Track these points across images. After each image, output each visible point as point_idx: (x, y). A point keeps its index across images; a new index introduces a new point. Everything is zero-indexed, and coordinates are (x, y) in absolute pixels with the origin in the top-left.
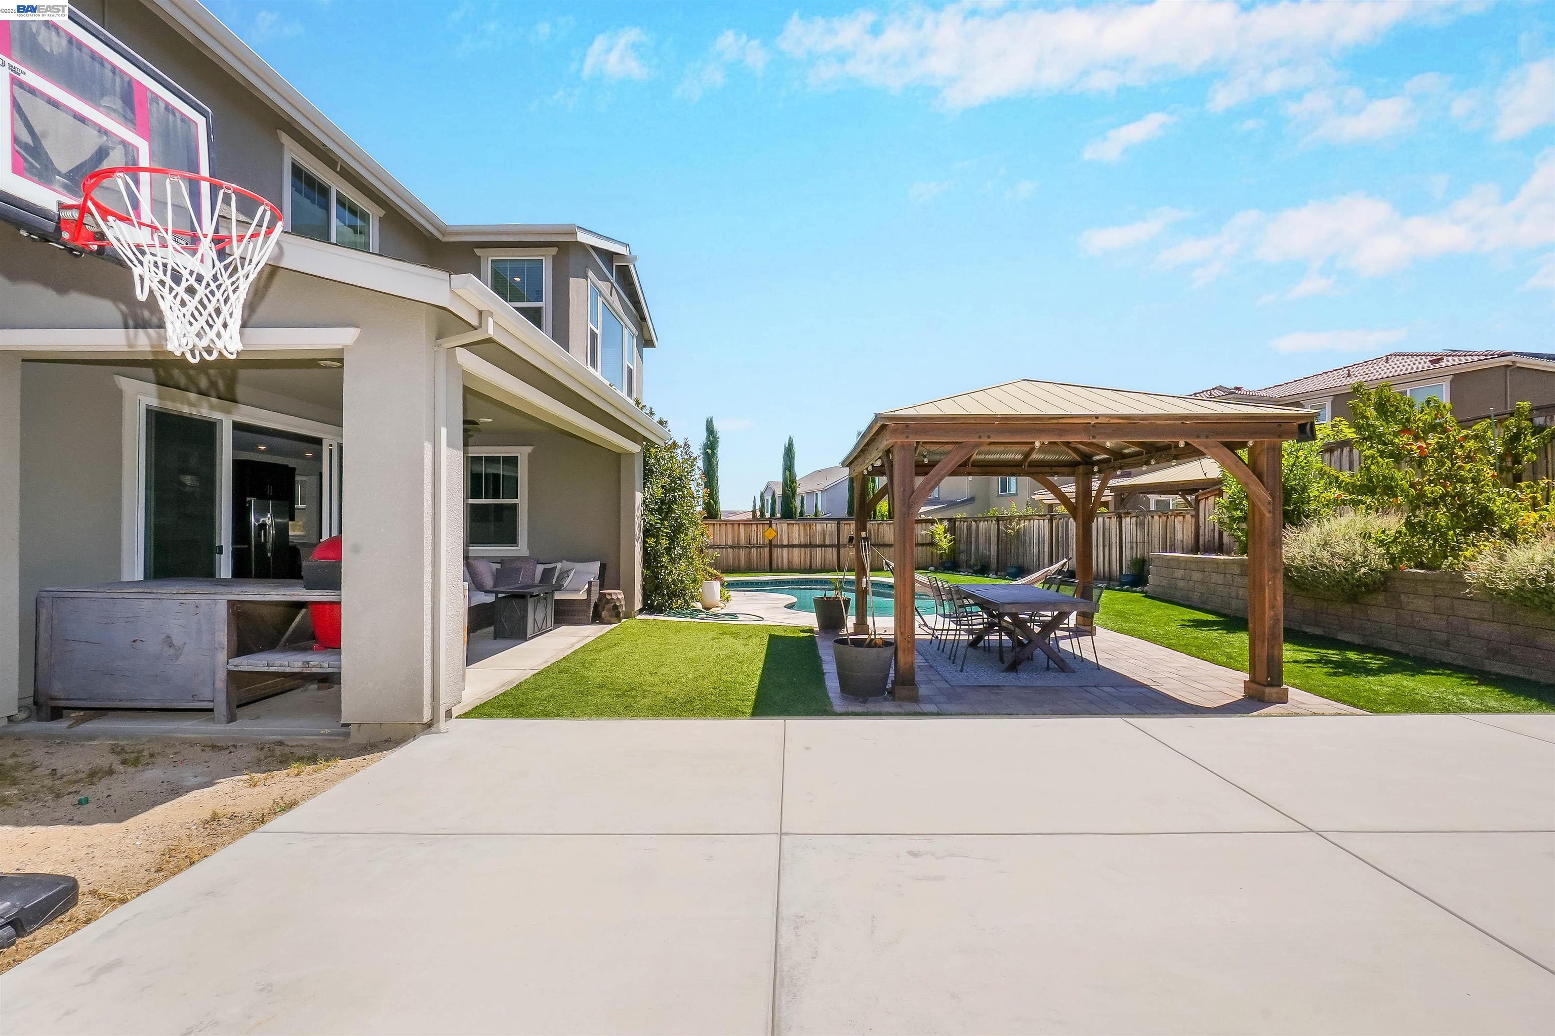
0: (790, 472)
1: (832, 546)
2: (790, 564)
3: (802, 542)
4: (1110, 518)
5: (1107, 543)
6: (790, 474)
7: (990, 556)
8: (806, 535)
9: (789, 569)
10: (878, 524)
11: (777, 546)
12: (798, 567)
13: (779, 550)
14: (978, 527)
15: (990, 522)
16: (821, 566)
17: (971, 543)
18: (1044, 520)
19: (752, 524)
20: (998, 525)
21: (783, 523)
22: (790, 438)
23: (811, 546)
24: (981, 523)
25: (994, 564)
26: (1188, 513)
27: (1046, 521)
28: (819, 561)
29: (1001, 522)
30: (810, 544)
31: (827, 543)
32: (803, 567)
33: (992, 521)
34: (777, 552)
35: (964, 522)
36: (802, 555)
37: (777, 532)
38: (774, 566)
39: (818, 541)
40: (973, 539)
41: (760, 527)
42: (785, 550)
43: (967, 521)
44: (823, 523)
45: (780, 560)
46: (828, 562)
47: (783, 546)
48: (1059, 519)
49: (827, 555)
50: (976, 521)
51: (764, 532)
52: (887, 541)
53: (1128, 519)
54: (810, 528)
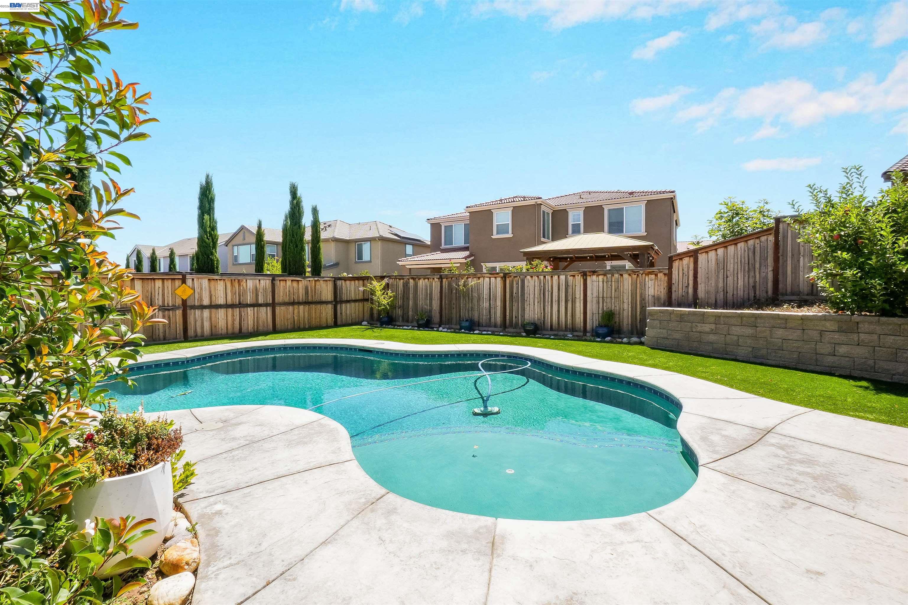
0: (210, 216)
1: (266, 305)
2: (213, 328)
3: (229, 302)
4: (574, 276)
5: (570, 298)
6: (210, 219)
7: (431, 311)
8: (233, 294)
9: (212, 335)
10: (315, 281)
11: (194, 307)
12: (224, 331)
13: (198, 312)
14: (416, 286)
15: (431, 280)
16: (254, 328)
17: (408, 299)
18: (495, 278)
19: (154, 279)
20: (441, 283)
21: (202, 278)
22: (208, 176)
23: (241, 305)
24: (421, 281)
25: (436, 318)
26: (661, 272)
27: (499, 279)
28: (251, 323)
29: (444, 280)
30: (240, 304)
31: (261, 301)
32: (230, 331)
33: (434, 279)
34: (194, 316)
35: (400, 279)
36: (230, 318)
37: (193, 289)
38: (191, 332)
39: (249, 299)
40: (411, 296)
41: (168, 284)
42: (206, 312)
43: (403, 279)
44: (256, 279)
45: (199, 324)
46: (261, 323)
47: (202, 307)
48: (514, 277)
49: (260, 315)
50: (414, 279)
51: (174, 290)
52: (324, 299)
53: (594, 277)
54: (239, 285)
